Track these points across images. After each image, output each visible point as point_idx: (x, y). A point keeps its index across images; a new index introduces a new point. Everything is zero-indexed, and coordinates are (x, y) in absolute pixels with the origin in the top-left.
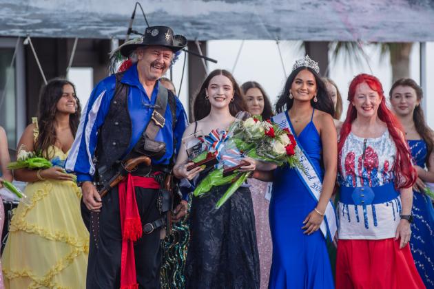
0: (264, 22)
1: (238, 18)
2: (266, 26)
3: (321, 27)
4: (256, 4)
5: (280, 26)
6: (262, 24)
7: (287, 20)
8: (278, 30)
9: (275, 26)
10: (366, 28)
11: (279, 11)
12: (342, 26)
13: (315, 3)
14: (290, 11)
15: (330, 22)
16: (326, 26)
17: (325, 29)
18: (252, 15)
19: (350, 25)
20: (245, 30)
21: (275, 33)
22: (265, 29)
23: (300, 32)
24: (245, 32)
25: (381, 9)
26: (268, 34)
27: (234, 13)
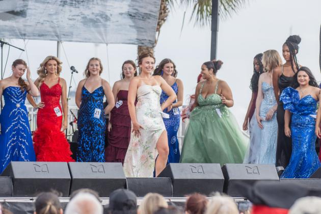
0: (18, 30)
1: (7, 28)
2: (20, 32)
3: (43, 33)
4: (16, 22)
5: (26, 33)
6: (17, 31)
7: (29, 30)
8: (25, 35)
9: (23, 32)
10: (64, 35)
11: (25, 26)
12: (53, 34)
13: (42, 22)
14: (30, 26)
15: (48, 32)
16: (46, 34)
17: (46, 35)
18: (14, 27)
19: (57, 33)
20: (10, 34)
21: (23, 35)
22: (19, 33)
23: (35, 36)
24: (10, 35)
25: (71, 27)
26: (21, 37)
27: (6, 26)
